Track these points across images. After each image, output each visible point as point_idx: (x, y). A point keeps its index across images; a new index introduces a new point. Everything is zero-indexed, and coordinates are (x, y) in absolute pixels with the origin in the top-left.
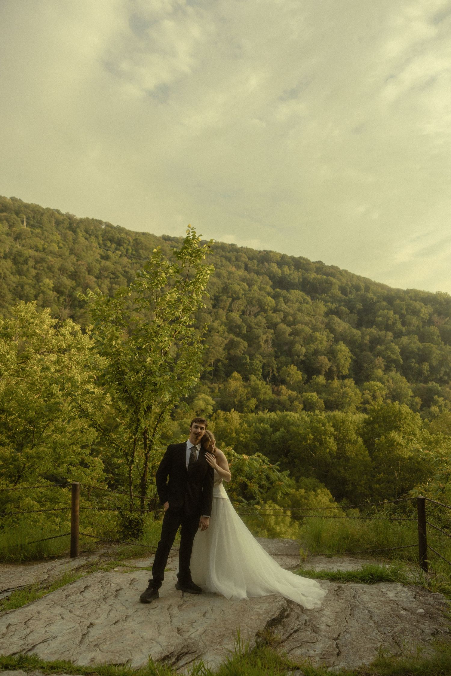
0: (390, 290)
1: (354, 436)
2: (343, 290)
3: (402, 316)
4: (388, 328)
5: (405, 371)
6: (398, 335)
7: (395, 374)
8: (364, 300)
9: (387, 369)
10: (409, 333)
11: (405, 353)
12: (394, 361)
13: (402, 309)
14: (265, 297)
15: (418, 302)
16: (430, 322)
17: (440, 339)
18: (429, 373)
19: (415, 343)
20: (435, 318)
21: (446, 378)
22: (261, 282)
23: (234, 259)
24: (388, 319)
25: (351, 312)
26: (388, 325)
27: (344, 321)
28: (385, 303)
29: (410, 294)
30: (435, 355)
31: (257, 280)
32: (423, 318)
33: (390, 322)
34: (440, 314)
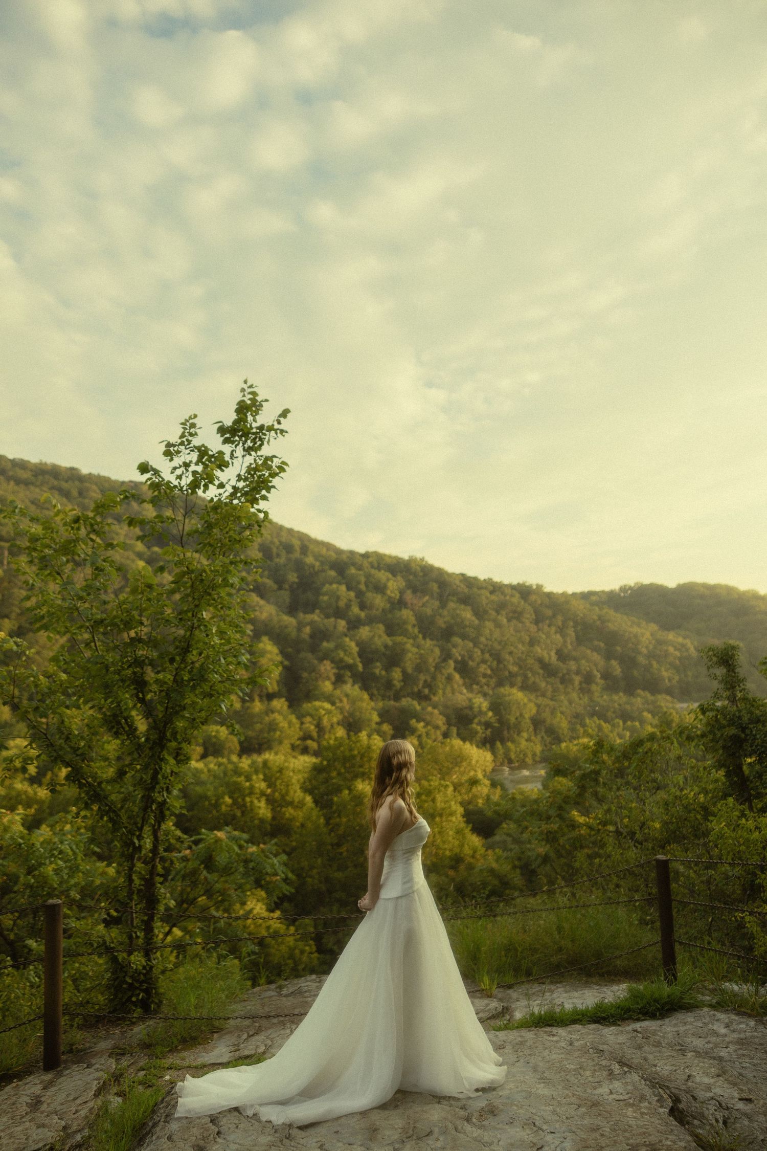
0: (339, 552)
1: (297, 794)
2: (266, 550)
3: (360, 594)
4: (339, 613)
5: (366, 681)
6: (354, 624)
7: (351, 688)
8: (299, 566)
9: (339, 680)
10: (371, 621)
11: (367, 653)
12: (350, 667)
13: (359, 583)
14: (133, 561)
15: (383, 572)
16: (401, 603)
17: (416, 630)
18: (402, 684)
19: (380, 636)
20: (409, 596)
21: (426, 691)
22: (126, 535)
23: (75, 493)
24: (338, 598)
25: (280, 588)
26: (338, 607)
27: (268, 602)
28: (333, 573)
29: (370, 560)
30: (410, 655)
31: (120, 531)
32: (390, 597)
33: (342, 604)
34: (415, 591)
